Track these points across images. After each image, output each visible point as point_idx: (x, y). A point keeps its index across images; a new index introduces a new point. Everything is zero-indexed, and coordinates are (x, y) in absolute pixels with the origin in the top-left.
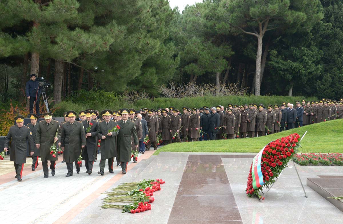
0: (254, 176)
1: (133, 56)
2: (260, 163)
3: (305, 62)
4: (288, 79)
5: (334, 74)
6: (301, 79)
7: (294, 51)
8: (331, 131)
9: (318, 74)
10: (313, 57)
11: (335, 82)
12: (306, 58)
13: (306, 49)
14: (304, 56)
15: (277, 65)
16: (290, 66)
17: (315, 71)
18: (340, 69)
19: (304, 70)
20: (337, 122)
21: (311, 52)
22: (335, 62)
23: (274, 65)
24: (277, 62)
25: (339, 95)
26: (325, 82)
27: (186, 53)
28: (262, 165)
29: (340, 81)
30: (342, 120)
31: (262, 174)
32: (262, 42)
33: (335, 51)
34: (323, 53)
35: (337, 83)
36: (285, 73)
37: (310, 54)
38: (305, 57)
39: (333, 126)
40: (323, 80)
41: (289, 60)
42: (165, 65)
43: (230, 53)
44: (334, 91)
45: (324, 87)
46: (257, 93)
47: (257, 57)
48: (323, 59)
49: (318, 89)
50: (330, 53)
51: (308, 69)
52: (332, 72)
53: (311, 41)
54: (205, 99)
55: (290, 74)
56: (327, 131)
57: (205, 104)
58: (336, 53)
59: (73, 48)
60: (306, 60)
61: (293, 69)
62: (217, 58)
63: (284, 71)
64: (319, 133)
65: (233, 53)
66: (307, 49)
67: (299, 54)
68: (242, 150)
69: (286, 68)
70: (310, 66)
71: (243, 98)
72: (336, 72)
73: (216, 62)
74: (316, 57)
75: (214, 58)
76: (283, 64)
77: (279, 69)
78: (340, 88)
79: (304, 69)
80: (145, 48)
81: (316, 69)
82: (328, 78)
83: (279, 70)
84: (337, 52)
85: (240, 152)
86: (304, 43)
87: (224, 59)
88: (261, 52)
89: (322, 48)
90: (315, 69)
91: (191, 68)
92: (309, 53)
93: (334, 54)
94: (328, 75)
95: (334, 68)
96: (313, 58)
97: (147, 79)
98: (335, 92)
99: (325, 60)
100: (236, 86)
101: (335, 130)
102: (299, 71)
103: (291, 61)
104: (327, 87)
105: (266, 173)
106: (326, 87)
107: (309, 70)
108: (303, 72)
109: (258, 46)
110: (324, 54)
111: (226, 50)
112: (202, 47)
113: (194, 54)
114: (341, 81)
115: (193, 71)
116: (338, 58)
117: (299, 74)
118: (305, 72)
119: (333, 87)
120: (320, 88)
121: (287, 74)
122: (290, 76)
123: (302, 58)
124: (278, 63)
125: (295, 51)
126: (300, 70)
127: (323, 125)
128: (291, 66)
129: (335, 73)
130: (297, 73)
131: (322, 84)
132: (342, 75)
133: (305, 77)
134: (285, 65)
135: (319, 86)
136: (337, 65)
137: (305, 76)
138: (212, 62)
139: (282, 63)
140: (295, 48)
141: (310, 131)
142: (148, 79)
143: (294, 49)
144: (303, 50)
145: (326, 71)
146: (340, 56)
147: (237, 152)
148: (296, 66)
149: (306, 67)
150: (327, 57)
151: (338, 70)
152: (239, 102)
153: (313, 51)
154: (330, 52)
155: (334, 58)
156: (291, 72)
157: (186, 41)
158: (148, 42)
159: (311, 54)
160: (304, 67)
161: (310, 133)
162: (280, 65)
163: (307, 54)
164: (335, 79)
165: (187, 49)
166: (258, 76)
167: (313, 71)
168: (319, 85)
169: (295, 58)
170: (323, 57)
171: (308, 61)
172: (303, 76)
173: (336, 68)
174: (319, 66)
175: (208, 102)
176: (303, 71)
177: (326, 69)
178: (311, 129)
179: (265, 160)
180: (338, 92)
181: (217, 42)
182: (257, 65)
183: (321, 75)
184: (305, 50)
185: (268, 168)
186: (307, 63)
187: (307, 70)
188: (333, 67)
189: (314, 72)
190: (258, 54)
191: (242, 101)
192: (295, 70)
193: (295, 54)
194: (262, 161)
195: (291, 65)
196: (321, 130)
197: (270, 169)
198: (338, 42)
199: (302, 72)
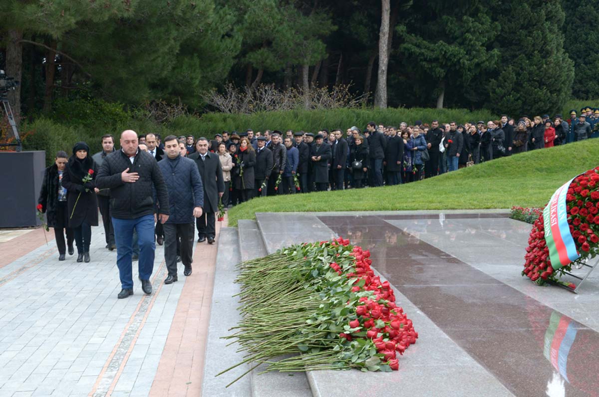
0: (551, 244)
1: (167, 31)
2: (566, 217)
3: (469, 45)
4: (438, 76)
5: (520, 66)
6: (461, 77)
7: (449, 24)
8: (534, 170)
9: (491, 66)
10: (482, 35)
11: (522, 82)
12: (471, 37)
13: (471, 19)
14: (466, 32)
15: (417, 50)
16: (443, 53)
17: (487, 60)
18: (531, 57)
19: (467, 60)
20: (543, 154)
21: (480, 26)
22: (522, 44)
23: (413, 50)
24: (418, 44)
25: (529, 105)
26: (503, 82)
27: (247, 28)
28: (570, 222)
29: (531, 79)
30: (550, 150)
31: (573, 240)
32: (389, 6)
33: (522, 23)
34: (500, 28)
35: (525, 83)
36: (433, 65)
37: (478, 30)
38: (469, 35)
39: (536, 161)
40: (500, 78)
41: (441, 41)
42: (214, 51)
43: (329, 28)
44: (519, 98)
45: (503, 91)
46: (382, 103)
47: (381, 35)
48: (500, 38)
49: (491, 94)
50: (513, 28)
51: (474, 57)
52: (517, 63)
53: (479, 5)
54: (296, 116)
55: (442, 67)
56: (528, 170)
57: (297, 124)
58: (523, 27)
59: (65, 11)
60: (471, 40)
61: (448, 57)
62: (306, 38)
63: (430, 61)
64: (513, 174)
65: (336, 28)
66: (473, 20)
67: (458, 30)
68: (406, 207)
69: (434, 57)
70: (478, 51)
71: (363, 113)
72: (524, 62)
73: (305, 45)
74: (487, 34)
75: (302, 37)
76: (428, 49)
77: (422, 58)
78: (531, 92)
79: (467, 57)
80: (188, 16)
81: (490, 58)
82: (509, 74)
83: (421, 60)
84: (525, 25)
85: (406, 210)
86: (467, 8)
87: (318, 39)
88: (389, 26)
89: (498, 18)
90: (487, 58)
91: (259, 57)
92: (477, 28)
93: (521, 29)
94: (510, 69)
95: (520, 55)
96: (483, 37)
97: (182, 78)
98: (522, 101)
99: (502, 41)
100: (348, 91)
101: (541, 168)
102: (459, 61)
103: (446, 42)
104: (508, 91)
105: (582, 237)
106: (506, 92)
107: (477, 59)
108: (466, 64)
109: (383, 14)
110: (502, 30)
111: (323, 22)
112: (279, 17)
113: (264, 29)
114: (533, 78)
115: (263, 62)
116: (526, 36)
117: (457, 67)
118: (469, 62)
119: (518, 91)
120: (494, 92)
121: (437, 67)
122: (443, 70)
123: (464, 37)
124: (418, 46)
125: (451, 24)
126: (460, 58)
127: (519, 159)
128: (445, 52)
129: (521, 64)
130: (455, 65)
131: (498, 86)
132: (534, 68)
133: (469, 73)
134: (433, 51)
135: (493, 89)
136: (526, 49)
137: (470, 70)
138: (297, 44)
139: (428, 46)
140: (451, 18)
141: (498, 171)
142: (184, 77)
143: (449, 19)
144: (466, 22)
145: (504, 60)
146: (530, 32)
147: (399, 210)
148: (453, 51)
149: (470, 54)
150: (507, 34)
151: (527, 60)
152: (357, 120)
153: (482, 24)
154: (513, 25)
155: (520, 36)
156: (444, 63)
157: (245, 4)
158: (194, 4)
159: (480, 28)
160: (467, 54)
161: (498, 175)
162: (423, 51)
163: (472, 29)
164: (521, 76)
165: (249, 21)
166: (384, 71)
167: (484, 61)
168: (494, 87)
169: (451, 36)
170: (500, 35)
171: (474, 43)
172: (466, 71)
173: (524, 55)
174: (494, 51)
175: (302, 121)
176: (465, 61)
177: (505, 57)
178: (498, 167)
179: (575, 211)
180: (527, 101)
181: (303, 7)
182: (380, 50)
183: (495, 68)
184: (469, 21)
185: (584, 227)
186: (472, 46)
187: (473, 59)
188: (517, 53)
189: (485, 64)
190: (382, 30)
191: (361, 118)
192: (450, 60)
193: (451, 29)
194: (569, 213)
195: (444, 49)
196: (517, 169)
197: (589, 228)
198: (527, 7)
199: (464, 63)
